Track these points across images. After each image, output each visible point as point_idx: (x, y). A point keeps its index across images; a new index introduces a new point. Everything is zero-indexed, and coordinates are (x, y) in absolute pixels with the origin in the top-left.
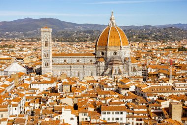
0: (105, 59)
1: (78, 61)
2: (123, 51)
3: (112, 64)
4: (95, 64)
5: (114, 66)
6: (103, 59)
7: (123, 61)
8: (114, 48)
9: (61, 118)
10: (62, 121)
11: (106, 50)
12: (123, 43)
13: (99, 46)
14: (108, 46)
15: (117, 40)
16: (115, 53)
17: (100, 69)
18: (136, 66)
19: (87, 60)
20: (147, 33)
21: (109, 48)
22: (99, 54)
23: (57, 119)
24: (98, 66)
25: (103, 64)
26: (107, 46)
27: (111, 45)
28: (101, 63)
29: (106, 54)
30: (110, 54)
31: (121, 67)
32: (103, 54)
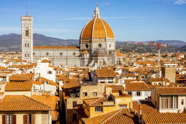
0: (90, 51)
1: (61, 54)
2: (108, 44)
3: (96, 56)
4: (79, 56)
5: (99, 58)
6: (87, 51)
7: (108, 53)
8: (98, 40)
9: (36, 72)
10: (38, 75)
11: (91, 42)
12: (108, 35)
13: (83, 39)
14: (93, 38)
15: (102, 32)
16: (100, 45)
17: (84, 62)
18: (121, 60)
19: (70, 53)
20: (130, 48)
21: (93, 40)
22: (83, 47)
23: (31, 72)
24: (82, 59)
25: (87, 56)
26: (91, 38)
27: (95, 37)
28: (85, 56)
29: (91, 46)
30: (95, 46)
31: (106, 59)
32: (87, 46)
